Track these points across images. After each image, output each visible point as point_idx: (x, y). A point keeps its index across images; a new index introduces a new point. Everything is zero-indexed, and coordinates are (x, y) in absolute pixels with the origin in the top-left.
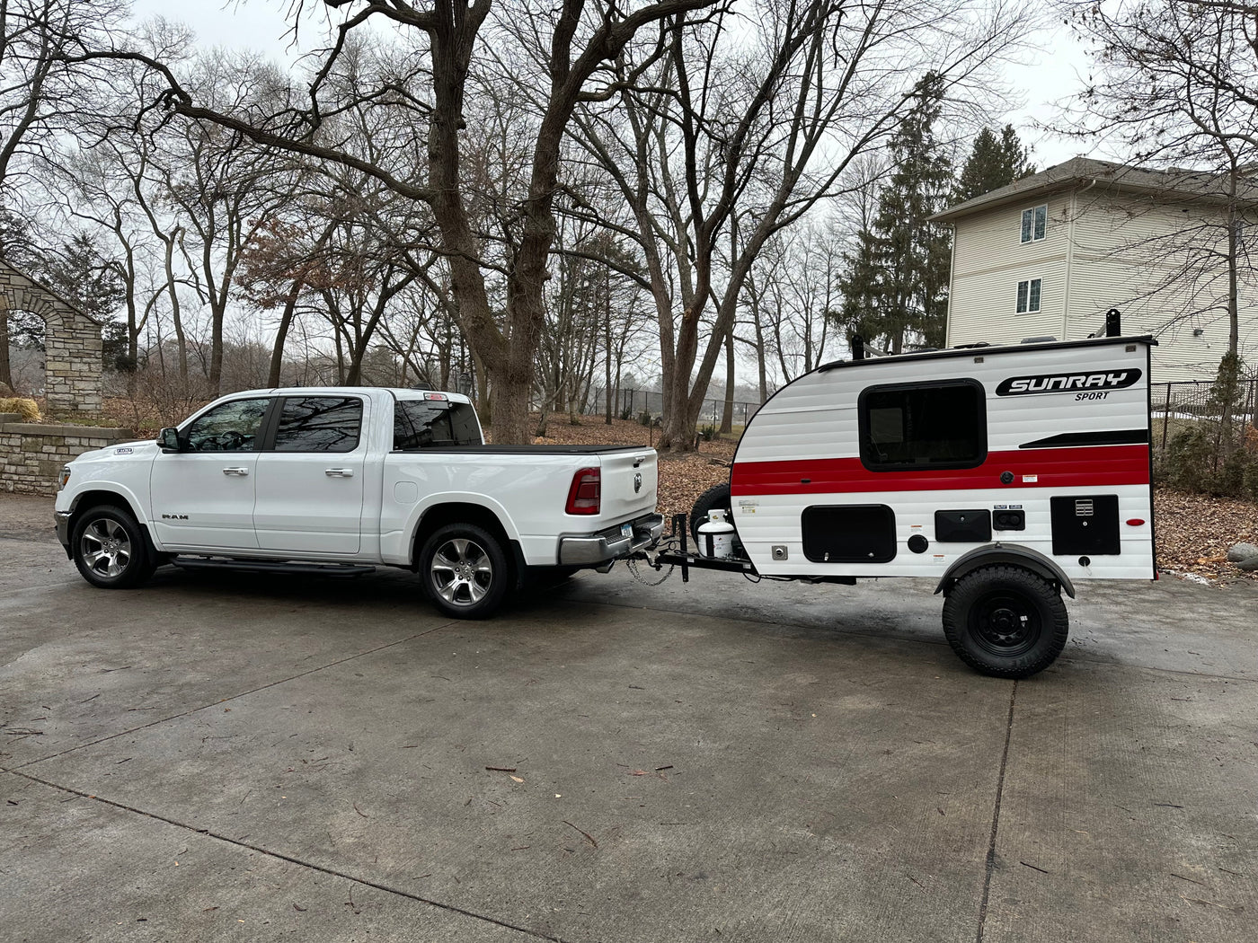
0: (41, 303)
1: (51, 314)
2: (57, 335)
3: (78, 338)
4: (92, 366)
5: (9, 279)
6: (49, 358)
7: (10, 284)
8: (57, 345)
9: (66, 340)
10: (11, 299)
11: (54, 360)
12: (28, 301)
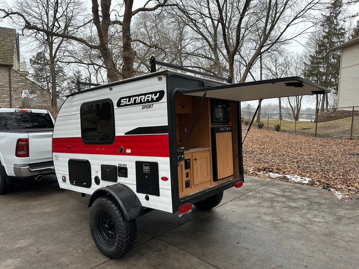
0: (35, 88)
1: (37, 91)
2: (39, 96)
3: (45, 97)
4: (48, 104)
5: (26, 81)
6: (37, 102)
7: (26, 83)
8: (39, 99)
9: (41, 98)
10: (27, 87)
11: (38, 103)
12: (31, 87)
